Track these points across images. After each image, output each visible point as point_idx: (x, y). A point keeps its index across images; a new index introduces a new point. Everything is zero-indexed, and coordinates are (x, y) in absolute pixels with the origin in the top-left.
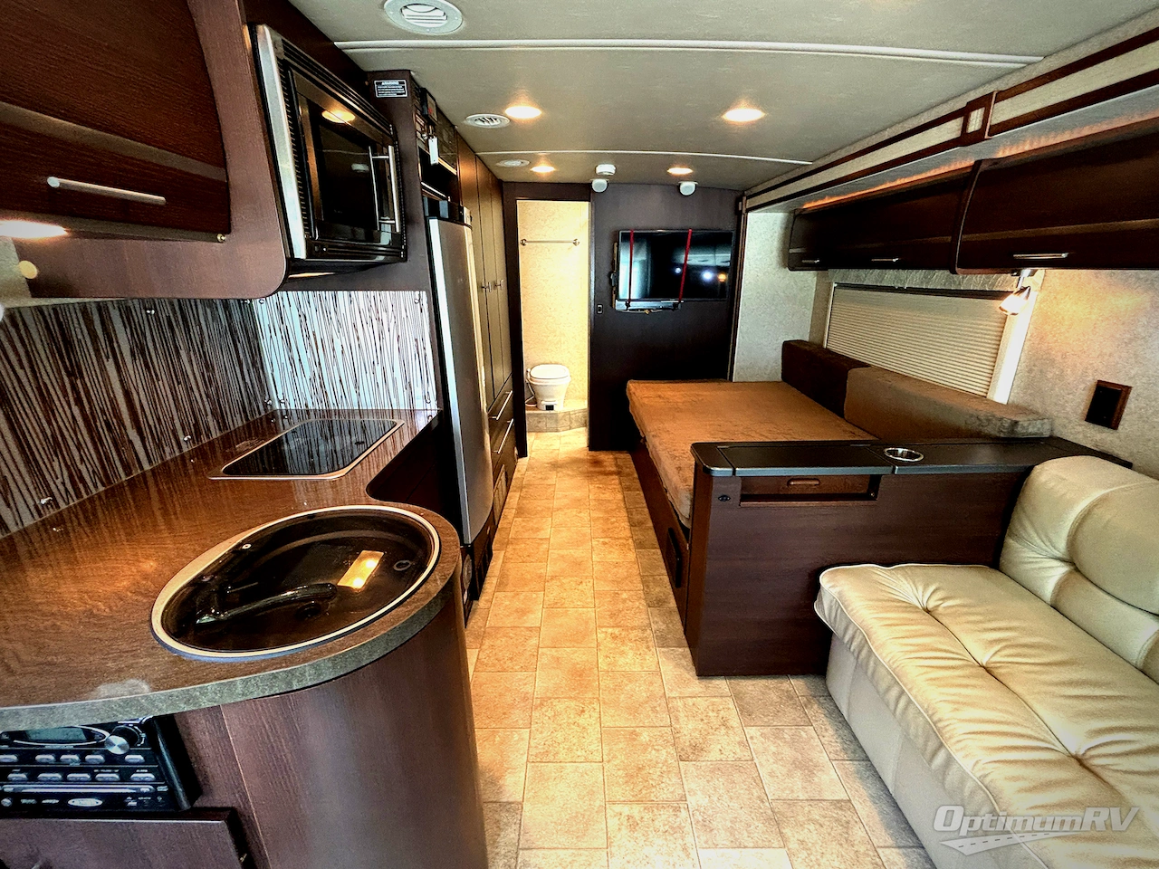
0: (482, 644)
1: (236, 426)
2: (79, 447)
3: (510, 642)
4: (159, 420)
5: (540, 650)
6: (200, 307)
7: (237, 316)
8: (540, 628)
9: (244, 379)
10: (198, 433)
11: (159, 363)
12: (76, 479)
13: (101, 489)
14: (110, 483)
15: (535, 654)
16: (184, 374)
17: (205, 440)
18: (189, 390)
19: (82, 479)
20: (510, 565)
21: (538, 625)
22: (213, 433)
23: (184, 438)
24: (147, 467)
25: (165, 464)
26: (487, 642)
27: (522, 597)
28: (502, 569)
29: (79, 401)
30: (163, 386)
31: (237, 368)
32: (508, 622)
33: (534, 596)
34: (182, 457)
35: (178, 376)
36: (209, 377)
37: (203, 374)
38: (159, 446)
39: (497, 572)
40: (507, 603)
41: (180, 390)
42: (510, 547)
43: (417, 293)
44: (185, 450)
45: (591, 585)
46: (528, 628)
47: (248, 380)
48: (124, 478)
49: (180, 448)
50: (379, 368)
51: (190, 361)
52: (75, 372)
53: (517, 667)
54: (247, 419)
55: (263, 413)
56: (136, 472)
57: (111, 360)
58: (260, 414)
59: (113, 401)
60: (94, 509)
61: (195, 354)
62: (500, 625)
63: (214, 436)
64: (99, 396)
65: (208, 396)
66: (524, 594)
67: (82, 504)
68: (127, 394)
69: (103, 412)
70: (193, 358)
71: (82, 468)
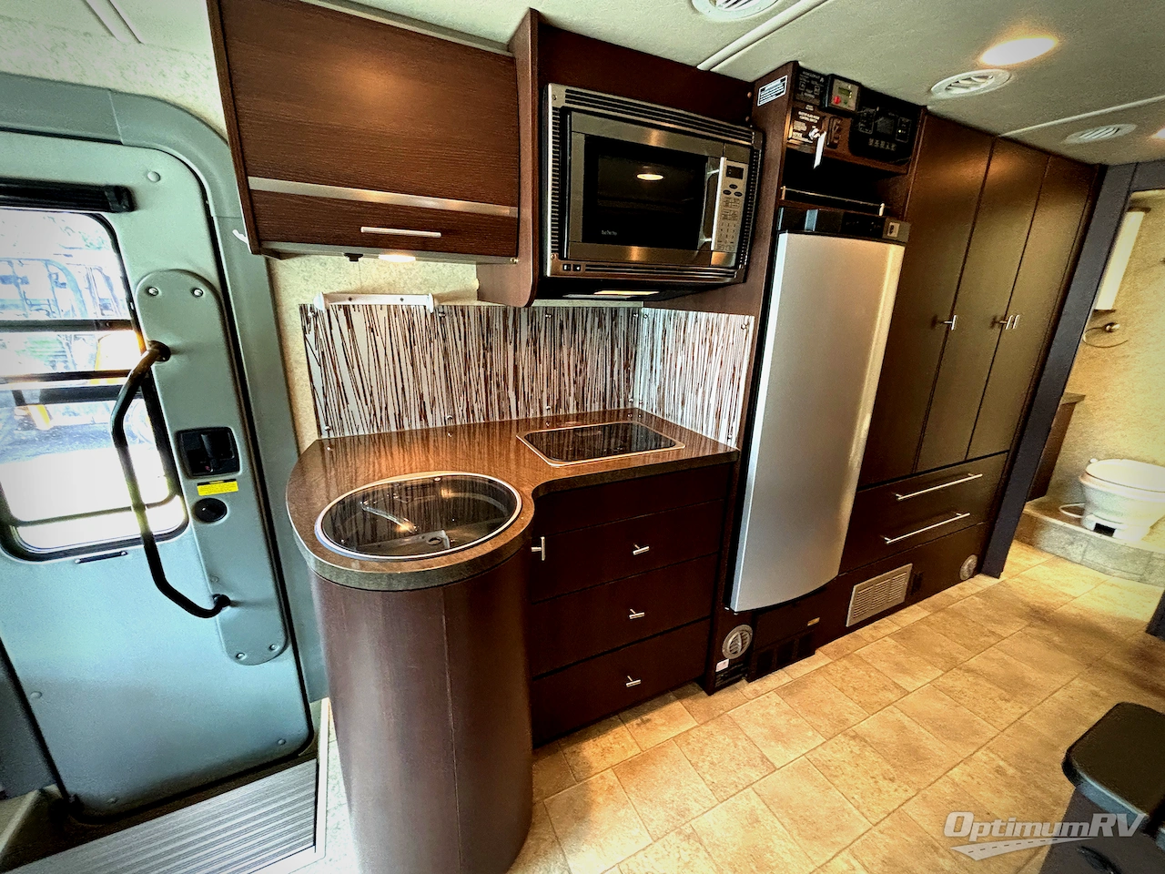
0: (706, 723)
1: (593, 410)
2: (477, 392)
3: (732, 749)
4: (532, 390)
5: (750, 789)
6: (590, 315)
7: (622, 326)
8: (776, 769)
9: (612, 376)
10: (559, 405)
11: (545, 353)
12: (470, 411)
13: (482, 421)
14: (488, 419)
15: (740, 787)
16: (561, 364)
17: (562, 412)
18: (561, 375)
19: (473, 412)
20: (820, 678)
21: (778, 765)
22: (571, 408)
23: (545, 407)
24: (514, 417)
25: (527, 420)
26: (711, 727)
27: (794, 721)
28: (808, 675)
29: (485, 365)
30: (543, 368)
31: (609, 368)
32: (752, 731)
33: (810, 734)
34: (542, 419)
35: (556, 364)
36: (581, 370)
37: (576, 366)
38: (527, 408)
39: (797, 675)
40: (772, 712)
41: (555, 373)
42: (845, 662)
43: (747, 317)
44: (545, 415)
45: (905, 796)
46: (763, 757)
47: (615, 378)
48: (498, 419)
49: (541, 412)
50: (701, 390)
51: (569, 355)
52: (488, 348)
53: (708, 777)
54: (605, 407)
55: (622, 407)
56: (506, 418)
57: (513, 344)
58: (619, 406)
59: (506, 370)
60: (475, 431)
61: (574, 348)
62: (742, 725)
63: (571, 412)
64: (498, 368)
65: (575, 382)
66: (800, 720)
67: (469, 426)
68: (516, 367)
69: (497, 375)
70: (572, 353)
71: (475, 405)
